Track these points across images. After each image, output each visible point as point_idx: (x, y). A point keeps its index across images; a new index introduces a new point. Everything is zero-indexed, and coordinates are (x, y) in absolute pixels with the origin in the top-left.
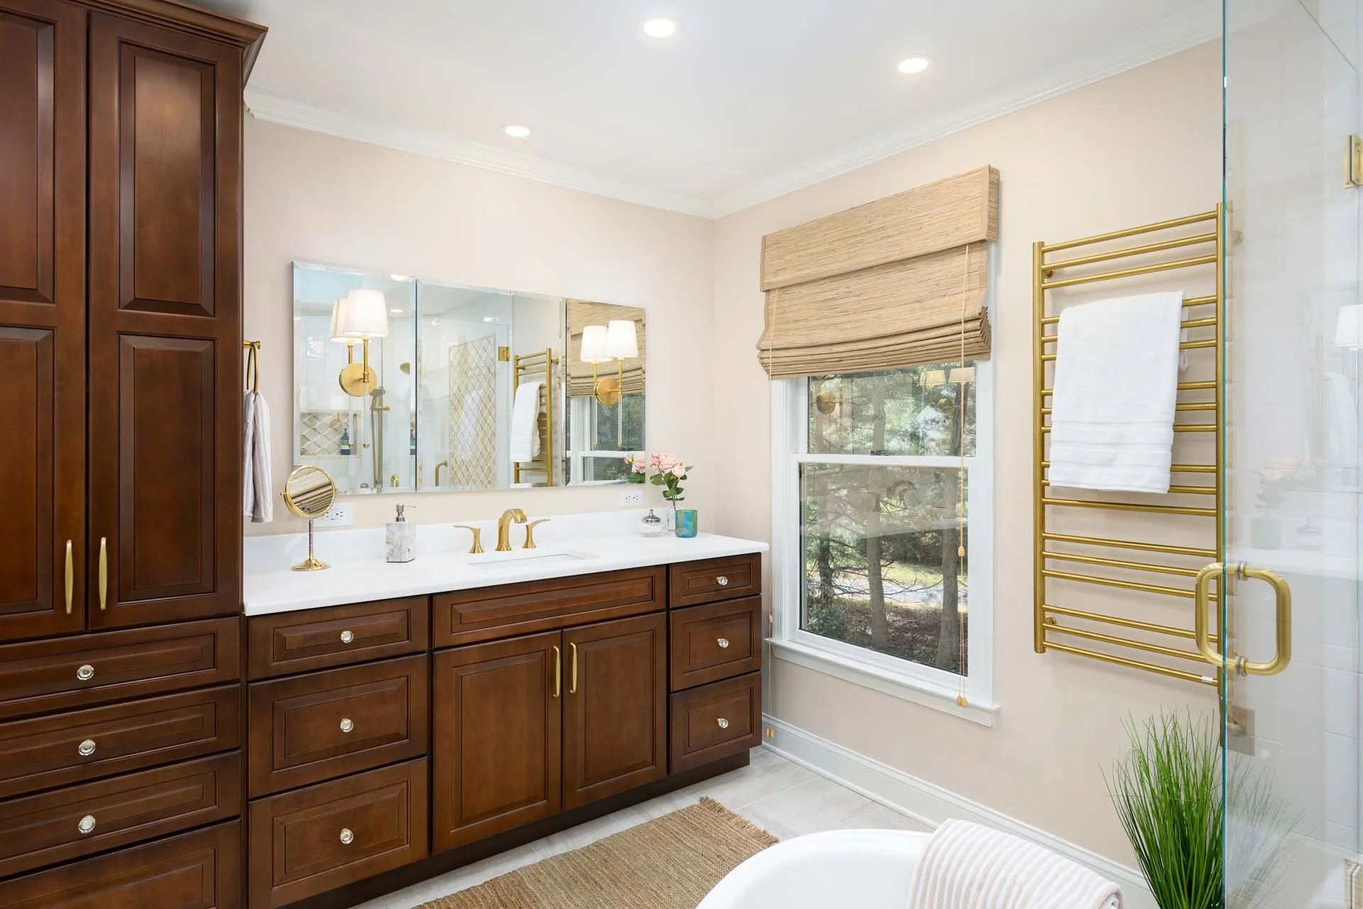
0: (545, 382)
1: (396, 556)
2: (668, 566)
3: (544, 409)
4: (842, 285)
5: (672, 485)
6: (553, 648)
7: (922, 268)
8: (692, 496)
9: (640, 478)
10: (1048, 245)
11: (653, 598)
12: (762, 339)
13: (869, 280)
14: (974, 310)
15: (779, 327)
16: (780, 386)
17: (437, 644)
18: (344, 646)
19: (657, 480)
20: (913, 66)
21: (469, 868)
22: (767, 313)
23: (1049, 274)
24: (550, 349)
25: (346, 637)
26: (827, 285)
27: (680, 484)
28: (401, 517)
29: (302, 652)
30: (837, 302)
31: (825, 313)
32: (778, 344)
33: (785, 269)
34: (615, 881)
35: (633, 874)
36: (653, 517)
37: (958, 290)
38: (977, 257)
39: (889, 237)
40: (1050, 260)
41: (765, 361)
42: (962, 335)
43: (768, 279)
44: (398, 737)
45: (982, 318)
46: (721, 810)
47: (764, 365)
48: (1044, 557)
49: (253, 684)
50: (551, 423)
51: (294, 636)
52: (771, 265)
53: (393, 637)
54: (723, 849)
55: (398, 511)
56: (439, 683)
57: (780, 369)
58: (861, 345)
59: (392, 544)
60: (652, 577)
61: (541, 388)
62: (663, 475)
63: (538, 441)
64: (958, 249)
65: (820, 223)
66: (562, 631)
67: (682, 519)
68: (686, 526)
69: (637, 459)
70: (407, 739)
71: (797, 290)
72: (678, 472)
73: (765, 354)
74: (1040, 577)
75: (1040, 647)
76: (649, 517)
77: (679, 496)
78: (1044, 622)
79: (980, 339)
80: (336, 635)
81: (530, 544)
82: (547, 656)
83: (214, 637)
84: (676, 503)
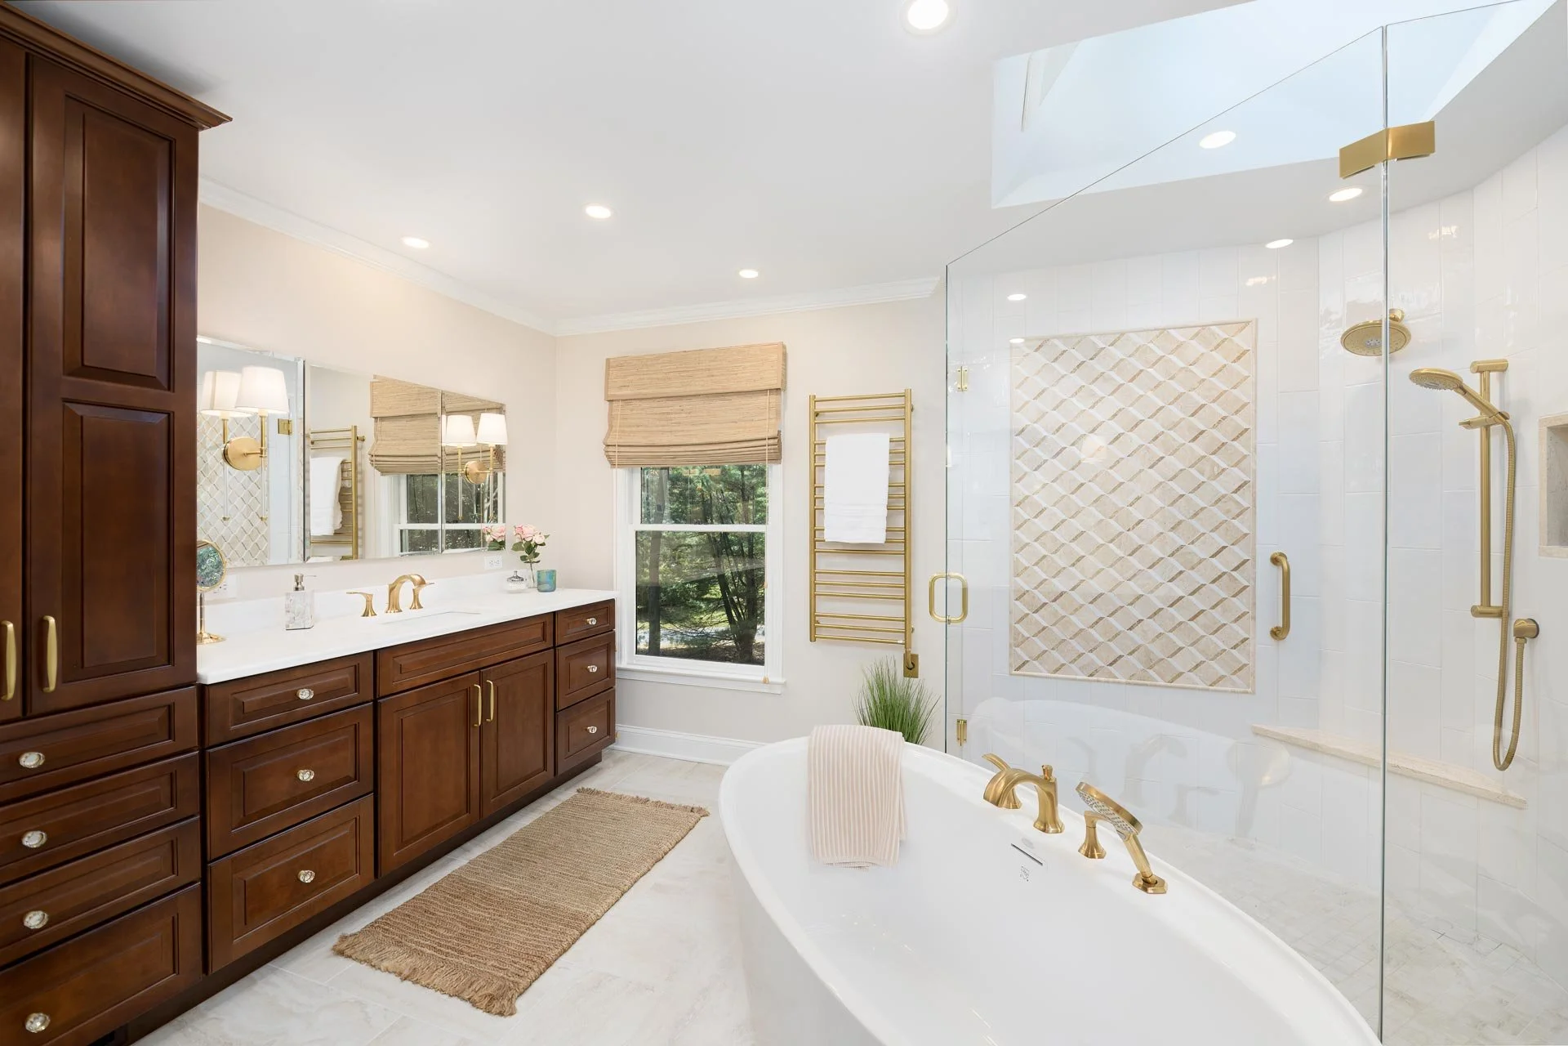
0: (349, 457)
1: (296, 625)
2: (555, 613)
3: (347, 484)
4: (676, 405)
5: (530, 550)
6: (472, 686)
7: (737, 401)
8: (546, 559)
9: (500, 545)
10: (818, 398)
11: (544, 639)
12: (608, 435)
13: (697, 404)
14: (773, 433)
15: (622, 429)
16: (621, 473)
17: (382, 691)
18: (305, 702)
19: (516, 547)
20: (749, 274)
21: (399, 887)
22: (611, 417)
23: (817, 415)
24: (355, 427)
25: (305, 694)
26: (664, 403)
27: (537, 550)
28: (299, 586)
29: (259, 713)
30: (672, 416)
31: (663, 423)
32: (622, 442)
33: (628, 386)
34: (543, 855)
35: (555, 847)
36: (517, 577)
37: (763, 418)
38: (773, 398)
39: (713, 376)
40: (820, 407)
41: (610, 454)
42: (766, 448)
43: (611, 392)
44: (348, 780)
45: (778, 437)
46: (598, 793)
47: (609, 457)
48: (815, 584)
49: (211, 750)
50: (356, 497)
51: (252, 699)
52: (615, 382)
53: (342, 690)
54: (615, 815)
55: (297, 580)
56: (384, 726)
57: (624, 461)
58: (692, 448)
59: (294, 613)
60: (542, 624)
61: (343, 463)
62: (524, 542)
63: (340, 515)
64: (763, 392)
65: (657, 358)
66: (479, 672)
67: (544, 578)
68: (547, 583)
69: (493, 530)
70: (356, 779)
71: (638, 403)
72: (538, 540)
73: (611, 449)
74: (813, 597)
75: (813, 638)
76: (514, 577)
77: (536, 559)
78: (815, 623)
79: (777, 451)
80: (295, 694)
81: (417, 604)
82: (469, 694)
83: (170, 709)
84: (533, 565)
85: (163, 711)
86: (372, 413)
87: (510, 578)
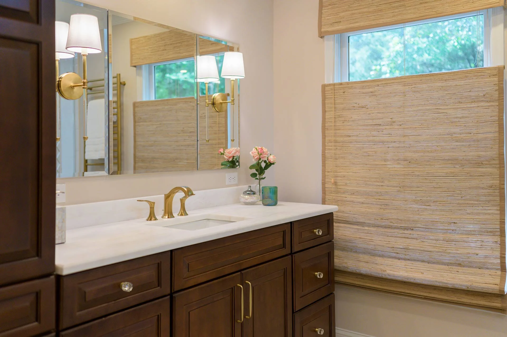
2: (291, 223)
6: (237, 285)
11: (285, 246)
17: (176, 286)
25: (127, 288)
29: (96, 302)
33: (340, 22)
36: (251, 191)
49: (63, 333)
51: (91, 289)
52: (328, 19)
53: (149, 285)
56: (177, 318)
60: (284, 231)
66: (241, 273)
67: (267, 193)
68: (269, 197)
72: (272, 159)
76: (248, 191)
77: (264, 177)
80: (119, 286)
81: (183, 212)
82: (234, 293)
83: (38, 295)
84: (262, 181)
85: (33, 297)
86: (131, 63)
87: (246, 192)
